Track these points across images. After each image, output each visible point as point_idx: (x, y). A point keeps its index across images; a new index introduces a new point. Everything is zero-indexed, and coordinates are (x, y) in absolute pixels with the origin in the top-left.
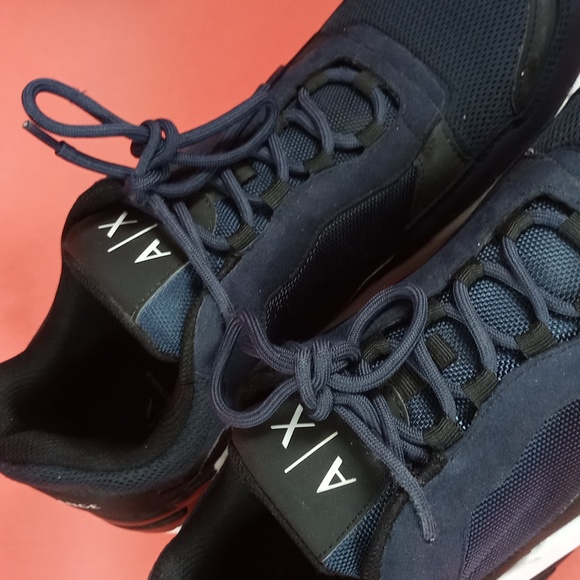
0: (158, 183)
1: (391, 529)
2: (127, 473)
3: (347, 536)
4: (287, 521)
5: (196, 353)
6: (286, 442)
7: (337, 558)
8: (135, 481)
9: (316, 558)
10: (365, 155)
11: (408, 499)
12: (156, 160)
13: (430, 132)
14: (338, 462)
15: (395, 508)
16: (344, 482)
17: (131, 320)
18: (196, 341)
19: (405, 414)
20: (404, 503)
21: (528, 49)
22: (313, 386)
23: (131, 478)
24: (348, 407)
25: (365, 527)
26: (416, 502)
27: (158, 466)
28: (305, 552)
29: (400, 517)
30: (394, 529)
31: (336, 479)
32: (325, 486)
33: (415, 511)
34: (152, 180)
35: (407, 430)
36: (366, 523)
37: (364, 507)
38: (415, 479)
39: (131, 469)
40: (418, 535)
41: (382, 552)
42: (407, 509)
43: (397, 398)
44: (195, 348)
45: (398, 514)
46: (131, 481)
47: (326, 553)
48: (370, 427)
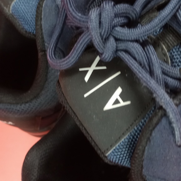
1: (151, 135)
2: (21, 105)
3: (123, 140)
4: (85, 129)
5: (44, 31)
6: (87, 78)
7: (116, 154)
8: (25, 109)
9: (103, 153)
11: (165, 114)
14: (119, 90)
15: (155, 120)
16: (122, 104)
17: (7, 11)
18: (43, 22)
19: (167, 58)
20: (162, 117)
22: (101, 34)
23: (23, 108)
24: (126, 51)
25: (135, 135)
26: (171, 116)
27: (36, 102)
28: (96, 148)
29: (158, 127)
30: (153, 134)
31: (117, 102)
33: (170, 123)
35: (168, 68)
36: (136, 131)
37: (135, 121)
38: (171, 100)
39: (23, 103)
40: (172, 140)
41: (144, 151)
42: (164, 121)
43: (162, 49)
44: (43, 28)
45: (157, 124)
46: (23, 110)
47: (108, 150)
48: (141, 65)
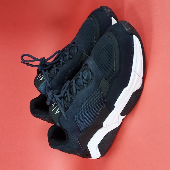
0: (43, 68)
10: (73, 59)
12: (42, 64)
13: (82, 54)
16: (59, 112)
21: (96, 37)
32: (56, 113)
34: (41, 67)
